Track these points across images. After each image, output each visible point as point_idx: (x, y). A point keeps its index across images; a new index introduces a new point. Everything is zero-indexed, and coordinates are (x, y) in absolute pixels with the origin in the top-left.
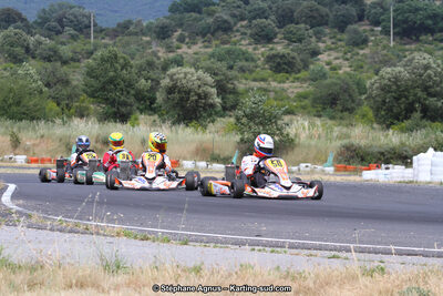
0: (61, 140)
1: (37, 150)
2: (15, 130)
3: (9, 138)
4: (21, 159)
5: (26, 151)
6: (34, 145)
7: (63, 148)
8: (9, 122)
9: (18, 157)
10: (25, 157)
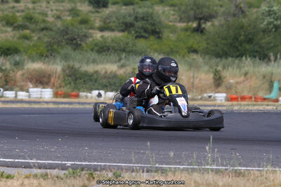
0: (264, 77)
1: (240, 87)
2: (220, 68)
3: (211, 76)
4: (221, 97)
5: (228, 89)
6: (237, 83)
7: (266, 86)
8: (214, 60)
9: (217, 95)
10: (224, 95)
